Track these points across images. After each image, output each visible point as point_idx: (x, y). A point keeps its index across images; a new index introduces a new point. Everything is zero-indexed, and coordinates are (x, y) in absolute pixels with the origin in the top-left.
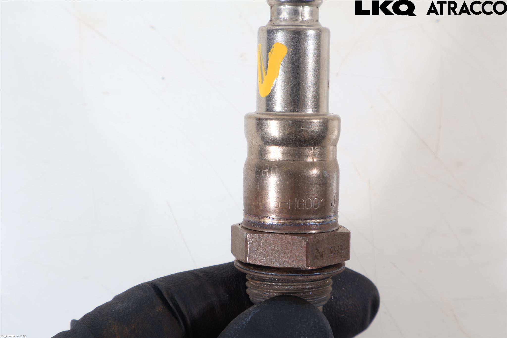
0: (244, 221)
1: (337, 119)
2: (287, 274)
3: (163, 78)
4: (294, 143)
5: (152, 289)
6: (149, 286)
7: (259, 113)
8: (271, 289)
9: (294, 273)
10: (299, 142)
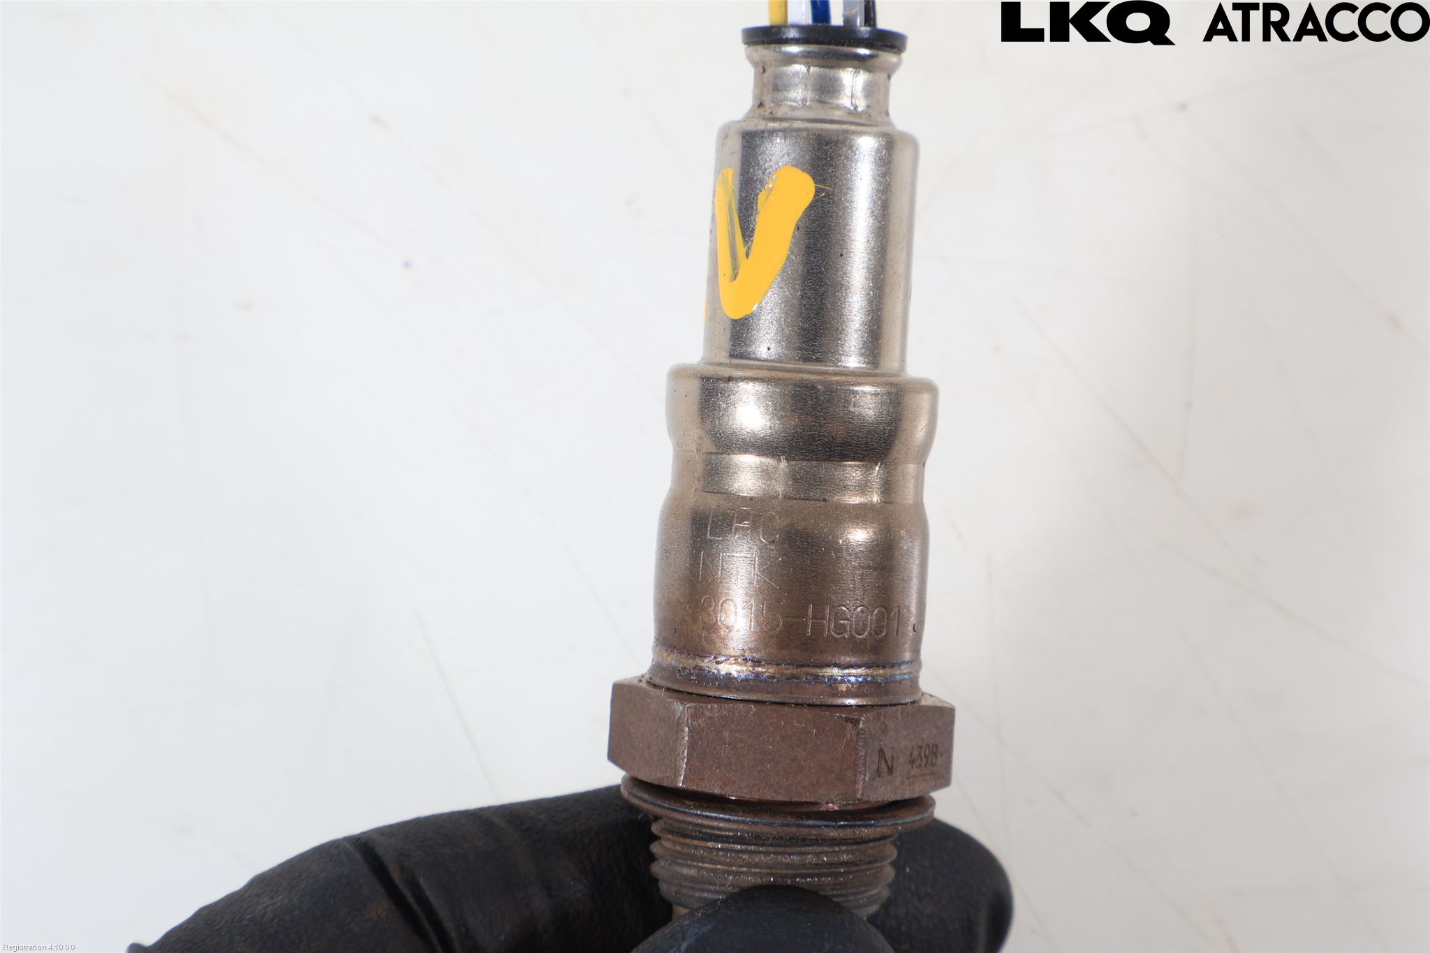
0: (657, 668)
1: (930, 388)
2: (797, 822)
3: (407, 265)
4: (827, 449)
5: (358, 856)
6: (352, 848)
7: (710, 364)
8: (741, 863)
9: (816, 820)
10: (843, 447)
